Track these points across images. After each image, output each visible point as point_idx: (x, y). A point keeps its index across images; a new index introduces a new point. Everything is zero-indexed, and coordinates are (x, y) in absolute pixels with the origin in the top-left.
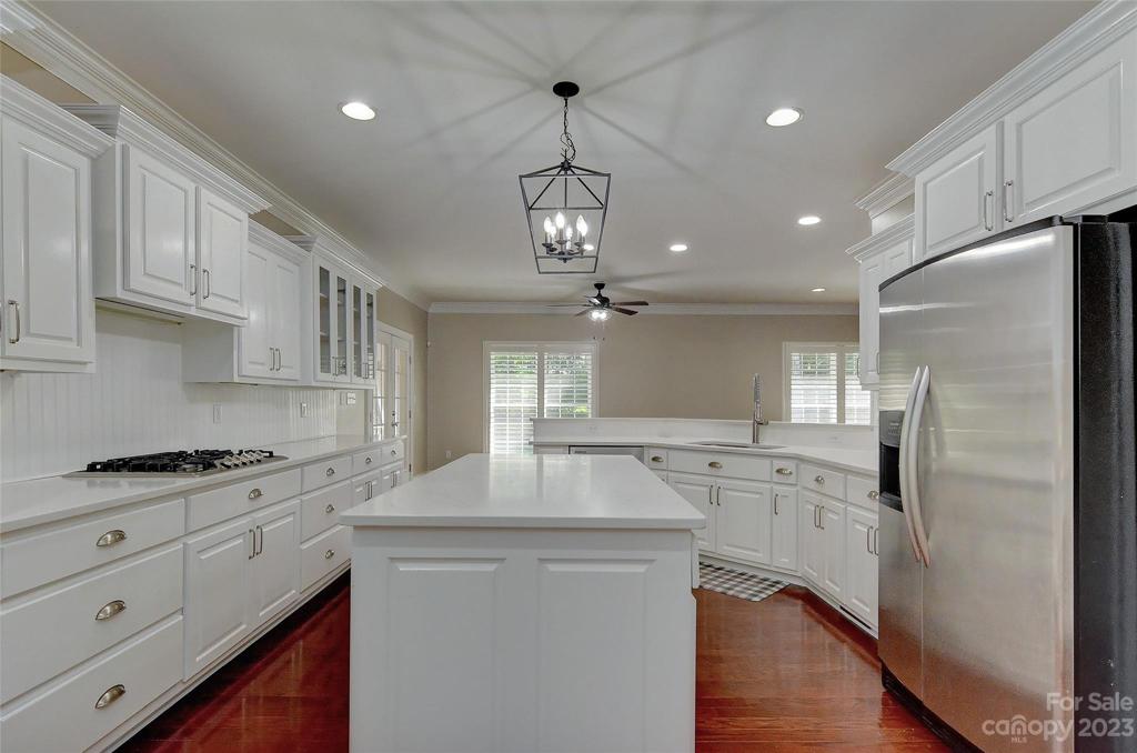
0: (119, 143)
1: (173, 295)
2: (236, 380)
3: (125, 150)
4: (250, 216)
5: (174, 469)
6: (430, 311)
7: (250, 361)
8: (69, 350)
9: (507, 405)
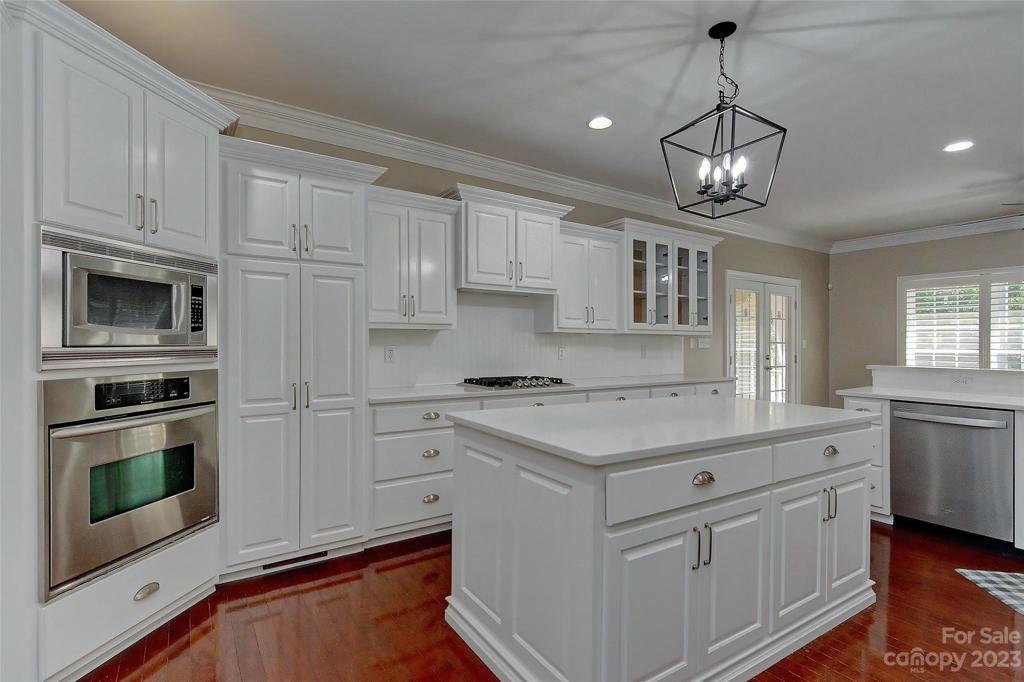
0: (463, 203)
1: (502, 281)
2: (556, 330)
3: (467, 204)
4: (561, 219)
5: (509, 384)
6: (832, 251)
7: (567, 316)
8: (441, 318)
9: (934, 351)
